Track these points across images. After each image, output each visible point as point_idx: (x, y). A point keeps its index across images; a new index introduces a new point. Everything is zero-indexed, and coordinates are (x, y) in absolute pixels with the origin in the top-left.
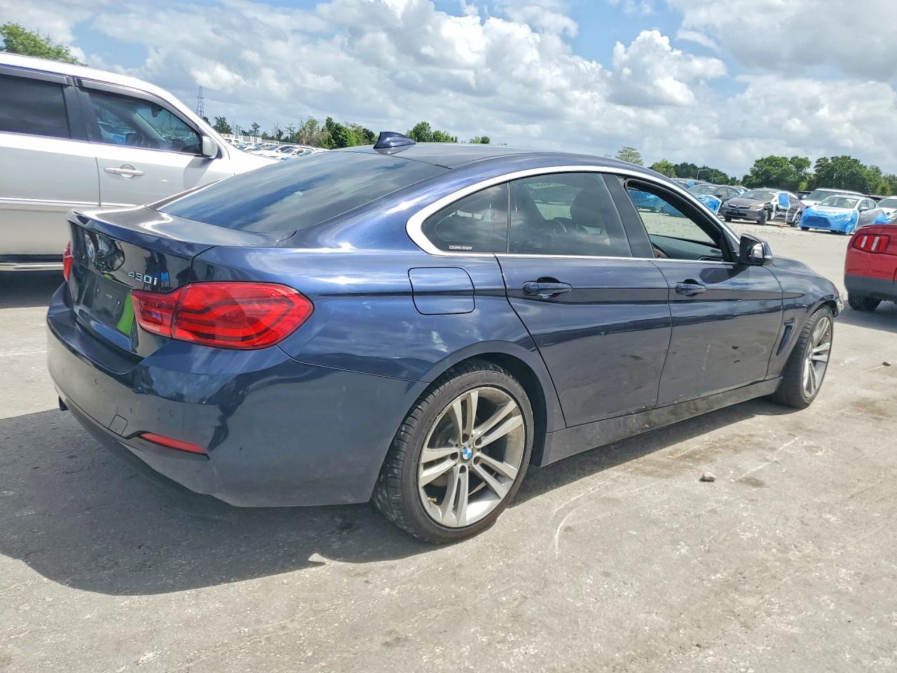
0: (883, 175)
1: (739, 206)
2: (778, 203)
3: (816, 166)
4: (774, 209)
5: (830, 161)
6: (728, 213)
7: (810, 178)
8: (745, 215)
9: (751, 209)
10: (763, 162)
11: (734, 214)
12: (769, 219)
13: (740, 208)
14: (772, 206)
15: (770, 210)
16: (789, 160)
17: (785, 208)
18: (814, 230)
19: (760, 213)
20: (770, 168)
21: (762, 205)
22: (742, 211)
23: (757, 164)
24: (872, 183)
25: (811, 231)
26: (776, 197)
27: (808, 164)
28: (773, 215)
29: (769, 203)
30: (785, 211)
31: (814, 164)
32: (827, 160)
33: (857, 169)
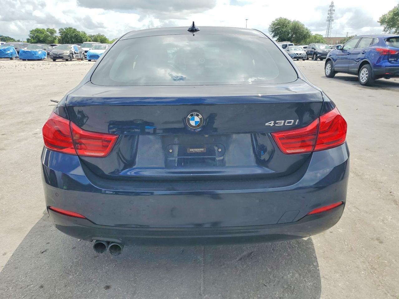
0: (87, 35)
1: (59, 53)
2: (74, 50)
3: (60, 32)
4: (74, 53)
5: (64, 30)
6: (54, 57)
7: (58, 38)
8: (63, 57)
9: (64, 54)
10: (34, 31)
11: (57, 57)
12: (73, 58)
13: (59, 54)
14: (72, 52)
15: (72, 54)
16: (46, 30)
17: (77, 52)
18: (93, 60)
19: (69, 56)
20: (38, 34)
21: (68, 52)
22: (60, 56)
23: (31, 33)
24: (84, 39)
25: (92, 61)
26: (73, 47)
27: (55, 32)
28: (74, 56)
29: (71, 51)
30: (78, 53)
31: (58, 31)
32: (63, 30)
33: (77, 33)
